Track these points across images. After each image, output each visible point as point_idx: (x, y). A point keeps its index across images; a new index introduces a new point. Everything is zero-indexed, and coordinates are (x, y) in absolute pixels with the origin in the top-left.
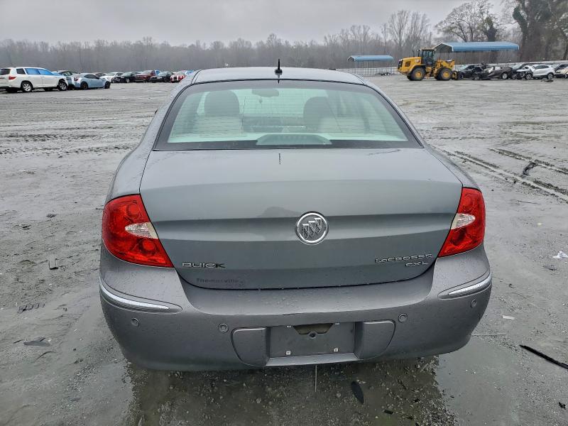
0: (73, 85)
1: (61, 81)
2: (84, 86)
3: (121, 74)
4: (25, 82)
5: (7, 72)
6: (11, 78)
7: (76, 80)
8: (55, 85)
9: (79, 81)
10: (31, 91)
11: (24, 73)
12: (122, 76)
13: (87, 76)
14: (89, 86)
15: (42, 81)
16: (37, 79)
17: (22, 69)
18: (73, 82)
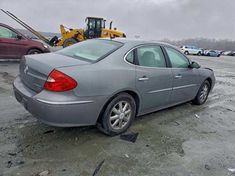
0: (204, 54)
1: (200, 52)
2: (208, 55)
3: (233, 52)
4: (186, 51)
5: (182, 47)
6: (182, 49)
7: (206, 52)
8: (197, 53)
9: (207, 53)
10: (187, 55)
11: (187, 48)
12: (232, 53)
13: (211, 51)
14: (211, 55)
15: (193, 51)
16: (191, 50)
17: (187, 47)
18: (204, 53)
